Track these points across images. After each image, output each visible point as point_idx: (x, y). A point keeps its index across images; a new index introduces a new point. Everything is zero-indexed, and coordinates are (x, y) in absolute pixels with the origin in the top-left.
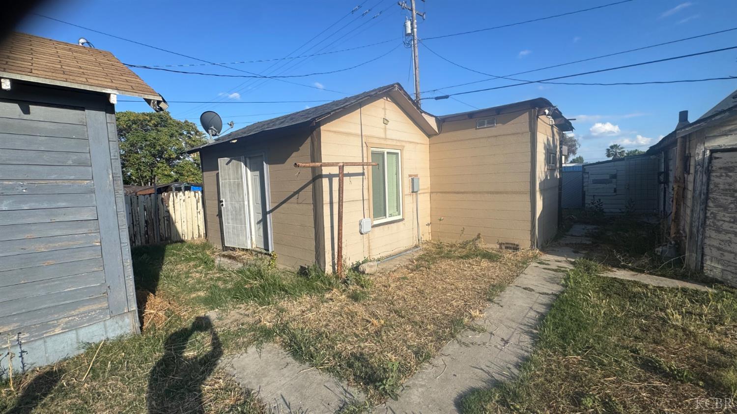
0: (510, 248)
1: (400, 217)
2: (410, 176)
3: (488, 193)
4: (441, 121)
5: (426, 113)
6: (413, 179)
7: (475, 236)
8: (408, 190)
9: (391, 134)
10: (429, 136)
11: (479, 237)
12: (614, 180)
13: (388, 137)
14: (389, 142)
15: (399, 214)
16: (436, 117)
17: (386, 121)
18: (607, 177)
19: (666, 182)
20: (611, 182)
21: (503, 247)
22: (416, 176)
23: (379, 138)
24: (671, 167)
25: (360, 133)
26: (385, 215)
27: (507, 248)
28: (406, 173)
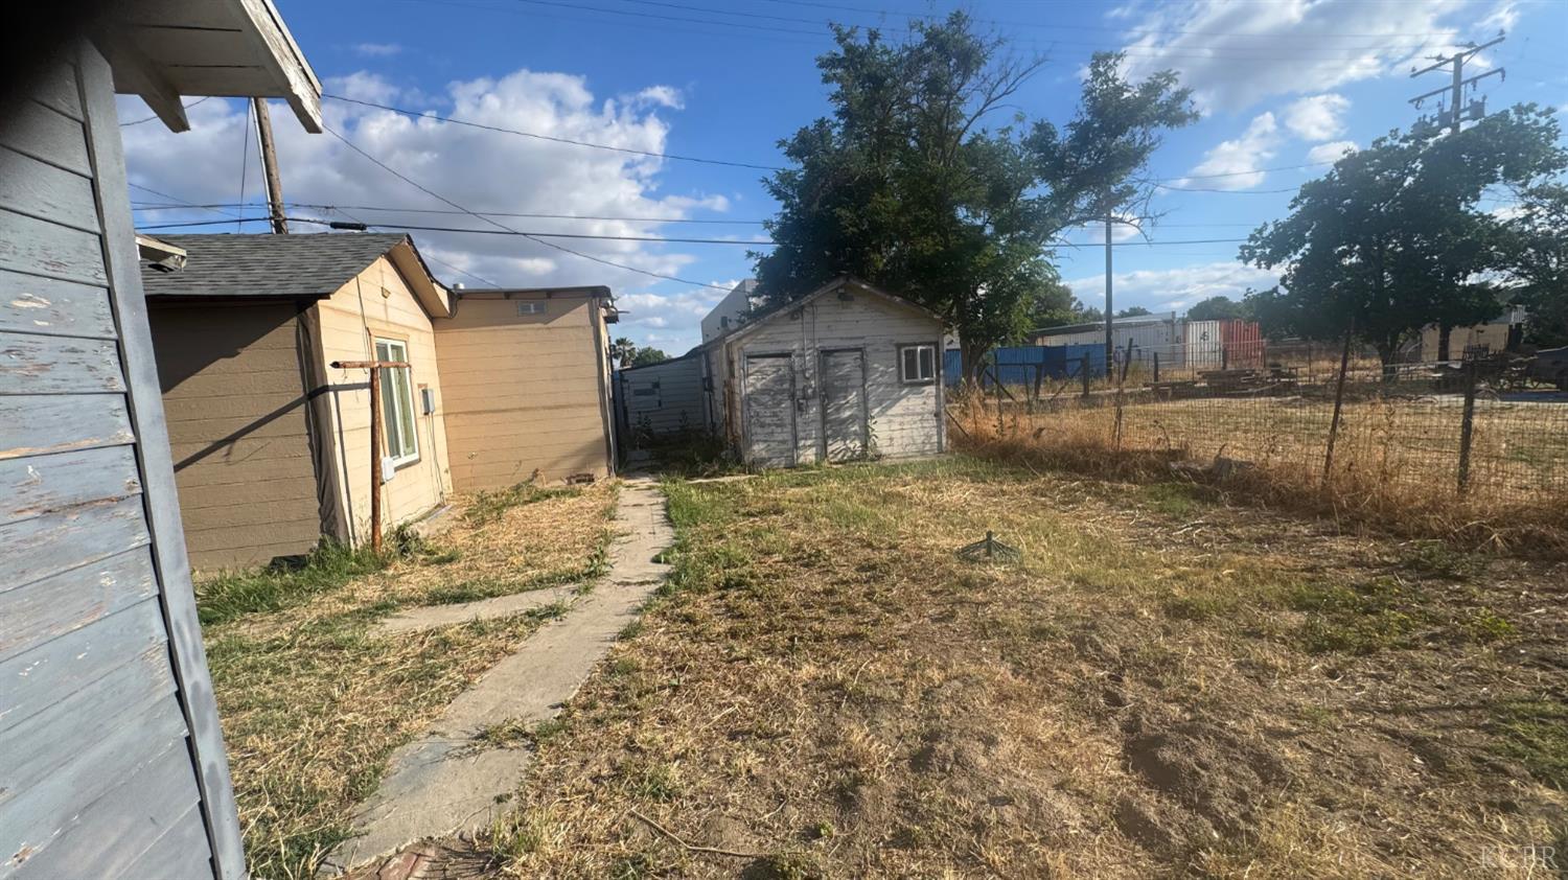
0: (584, 481)
1: (415, 456)
2: (420, 386)
3: (544, 408)
4: (455, 296)
5: (437, 282)
6: (425, 393)
7: (530, 476)
8: (420, 410)
9: (394, 316)
10: (432, 319)
11: (535, 474)
12: (657, 390)
13: (390, 319)
14: (393, 328)
15: (414, 452)
16: (449, 291)
17: (385, 294)
18: (649, 386)
19: (711, 389)
20: (654, 393)
21: (573, 481)
22: (426, 385)
23: (381, 321)
24: (715, 372)
25: (359, 311)
26: (398, 453)
27: (578, 482)
28: (416, 381)
